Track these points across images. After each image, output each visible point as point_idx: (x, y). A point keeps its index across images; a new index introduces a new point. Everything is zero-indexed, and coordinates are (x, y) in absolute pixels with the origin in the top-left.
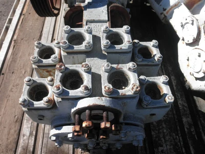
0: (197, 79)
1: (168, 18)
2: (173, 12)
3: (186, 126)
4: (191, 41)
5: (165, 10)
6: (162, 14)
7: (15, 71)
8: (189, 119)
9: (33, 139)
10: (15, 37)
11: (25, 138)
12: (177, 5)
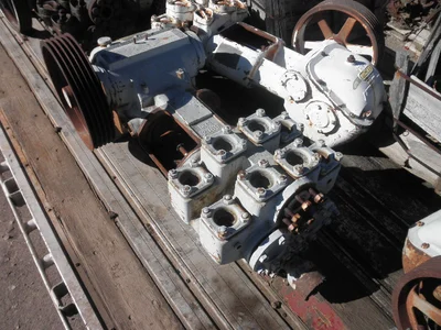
0: (327, 134)
1: (256, 80)
2: (258, 72)
3: (346, 190)
4: (302, 97)
5: (247, 73)
6: (245, 79)
7: (97, 249)
8: (344, 182)
9: (201, 311)
10: (47, 205)
11: (190, 316)
12: (259, 63)
